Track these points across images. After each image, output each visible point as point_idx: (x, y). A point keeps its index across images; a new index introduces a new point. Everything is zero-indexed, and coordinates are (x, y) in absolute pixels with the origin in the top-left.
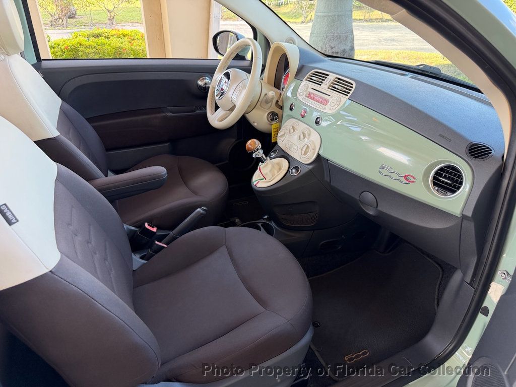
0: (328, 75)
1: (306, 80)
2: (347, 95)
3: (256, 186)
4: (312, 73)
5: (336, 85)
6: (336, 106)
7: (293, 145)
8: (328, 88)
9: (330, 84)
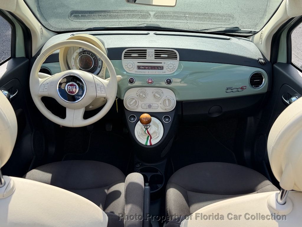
0: (146, 50)
1: (124, 58)
2: (177, 59)
3: (151, 145)
4: (126, 52)
5: (161, 55)
6: (174, 68)
7: (152, 105)
8: (155, 58)
9: (154, 56)
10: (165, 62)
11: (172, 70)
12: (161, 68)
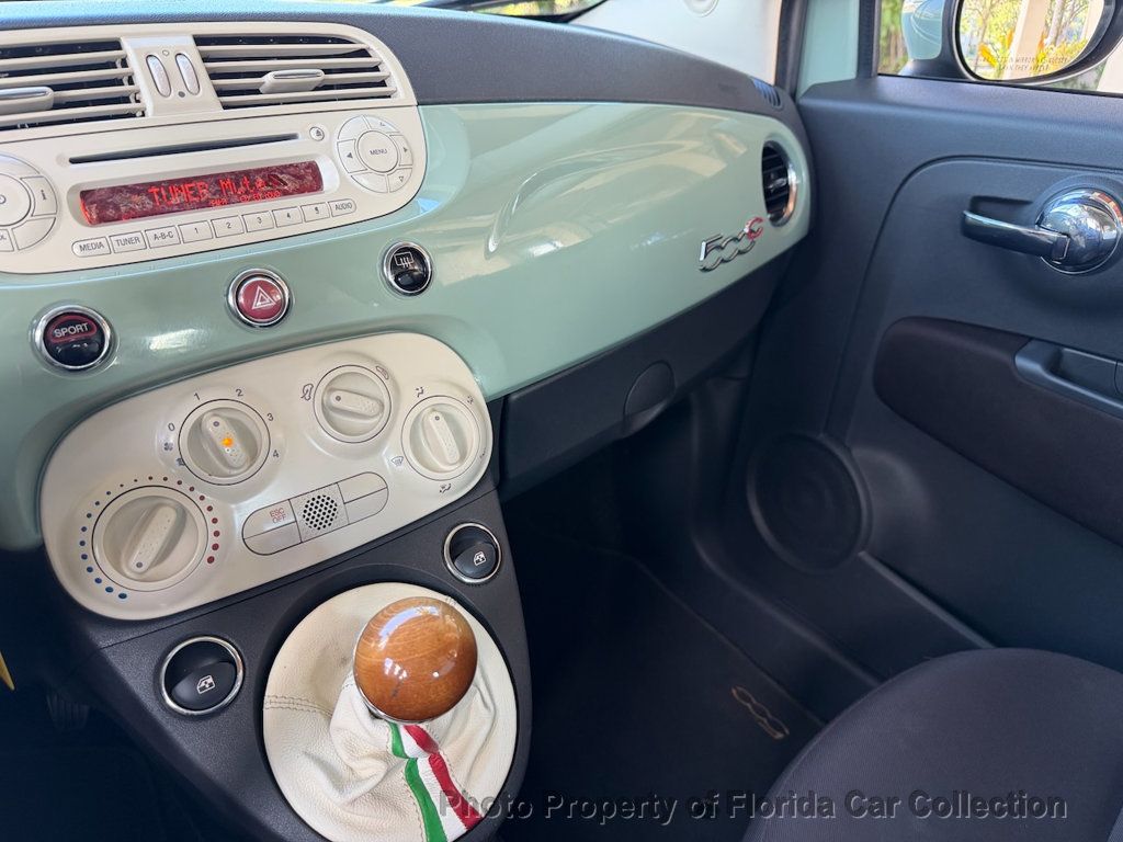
2: (393, 95)
3: (474, 822)
5: (261, 74)
6: (405, 159)
7: (332, 493)
8: (226, 107)
9: (207, 85)
10: (320, 121)
11: (394, 179)
12: (306, 178)
